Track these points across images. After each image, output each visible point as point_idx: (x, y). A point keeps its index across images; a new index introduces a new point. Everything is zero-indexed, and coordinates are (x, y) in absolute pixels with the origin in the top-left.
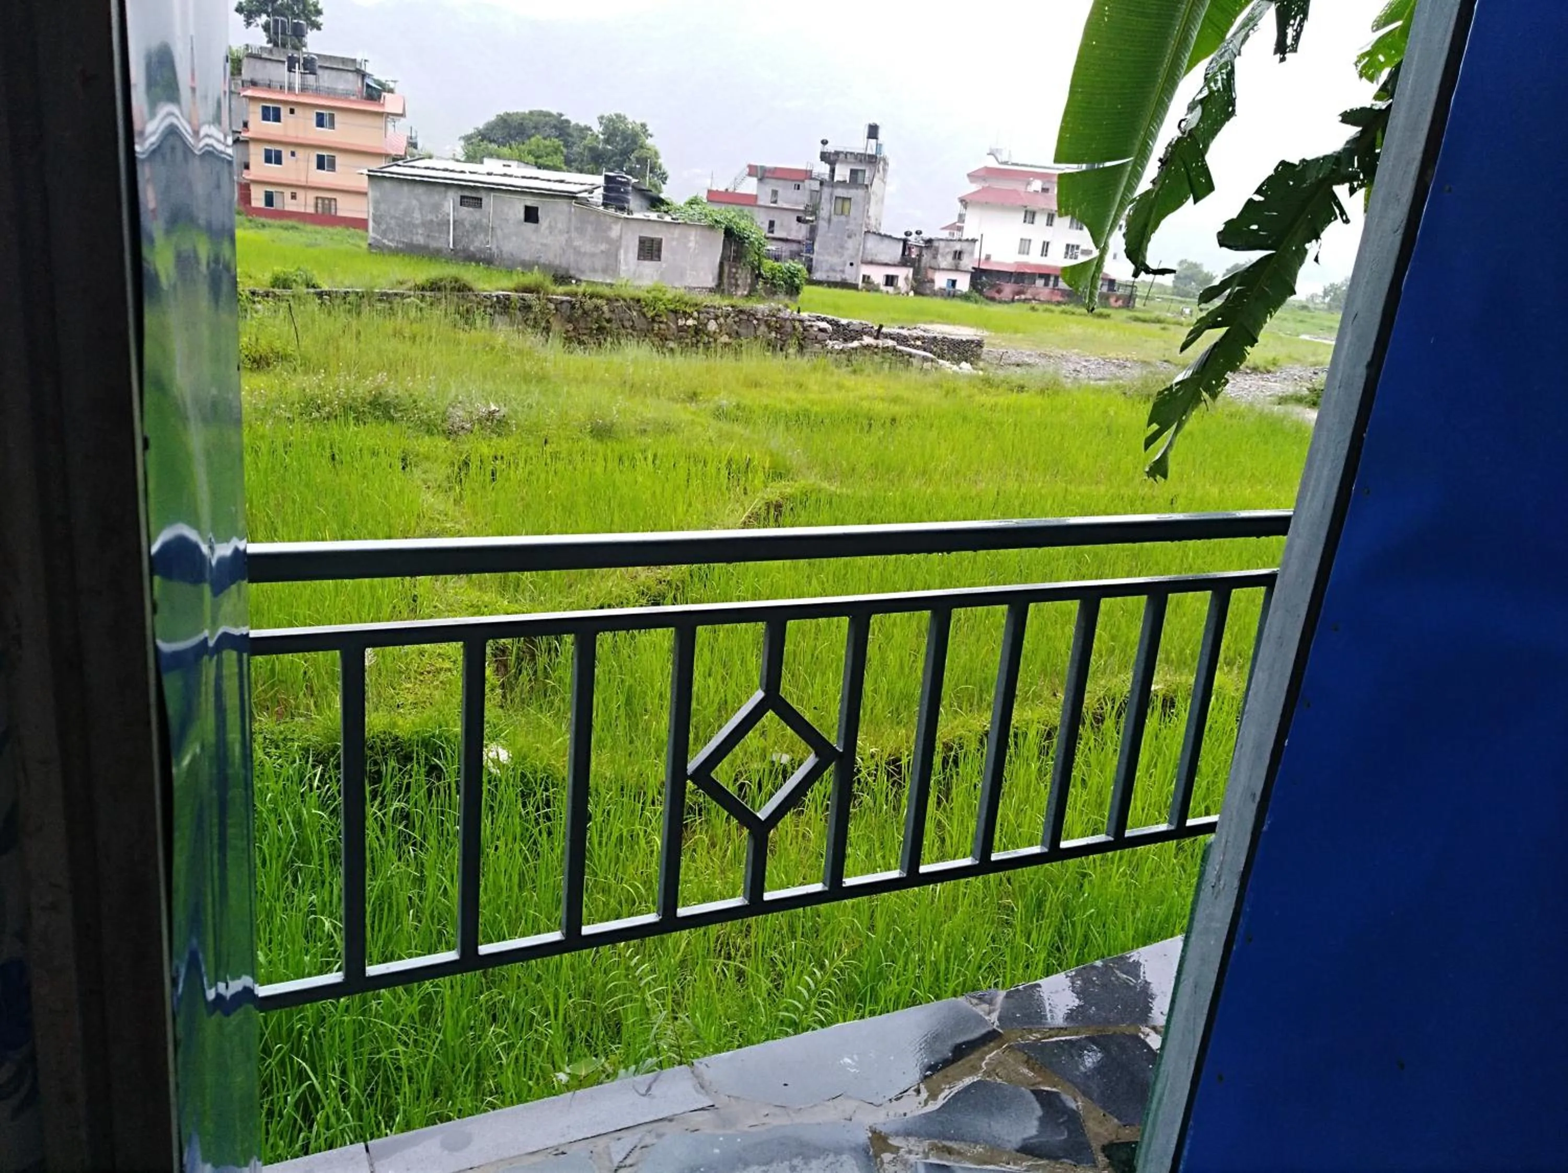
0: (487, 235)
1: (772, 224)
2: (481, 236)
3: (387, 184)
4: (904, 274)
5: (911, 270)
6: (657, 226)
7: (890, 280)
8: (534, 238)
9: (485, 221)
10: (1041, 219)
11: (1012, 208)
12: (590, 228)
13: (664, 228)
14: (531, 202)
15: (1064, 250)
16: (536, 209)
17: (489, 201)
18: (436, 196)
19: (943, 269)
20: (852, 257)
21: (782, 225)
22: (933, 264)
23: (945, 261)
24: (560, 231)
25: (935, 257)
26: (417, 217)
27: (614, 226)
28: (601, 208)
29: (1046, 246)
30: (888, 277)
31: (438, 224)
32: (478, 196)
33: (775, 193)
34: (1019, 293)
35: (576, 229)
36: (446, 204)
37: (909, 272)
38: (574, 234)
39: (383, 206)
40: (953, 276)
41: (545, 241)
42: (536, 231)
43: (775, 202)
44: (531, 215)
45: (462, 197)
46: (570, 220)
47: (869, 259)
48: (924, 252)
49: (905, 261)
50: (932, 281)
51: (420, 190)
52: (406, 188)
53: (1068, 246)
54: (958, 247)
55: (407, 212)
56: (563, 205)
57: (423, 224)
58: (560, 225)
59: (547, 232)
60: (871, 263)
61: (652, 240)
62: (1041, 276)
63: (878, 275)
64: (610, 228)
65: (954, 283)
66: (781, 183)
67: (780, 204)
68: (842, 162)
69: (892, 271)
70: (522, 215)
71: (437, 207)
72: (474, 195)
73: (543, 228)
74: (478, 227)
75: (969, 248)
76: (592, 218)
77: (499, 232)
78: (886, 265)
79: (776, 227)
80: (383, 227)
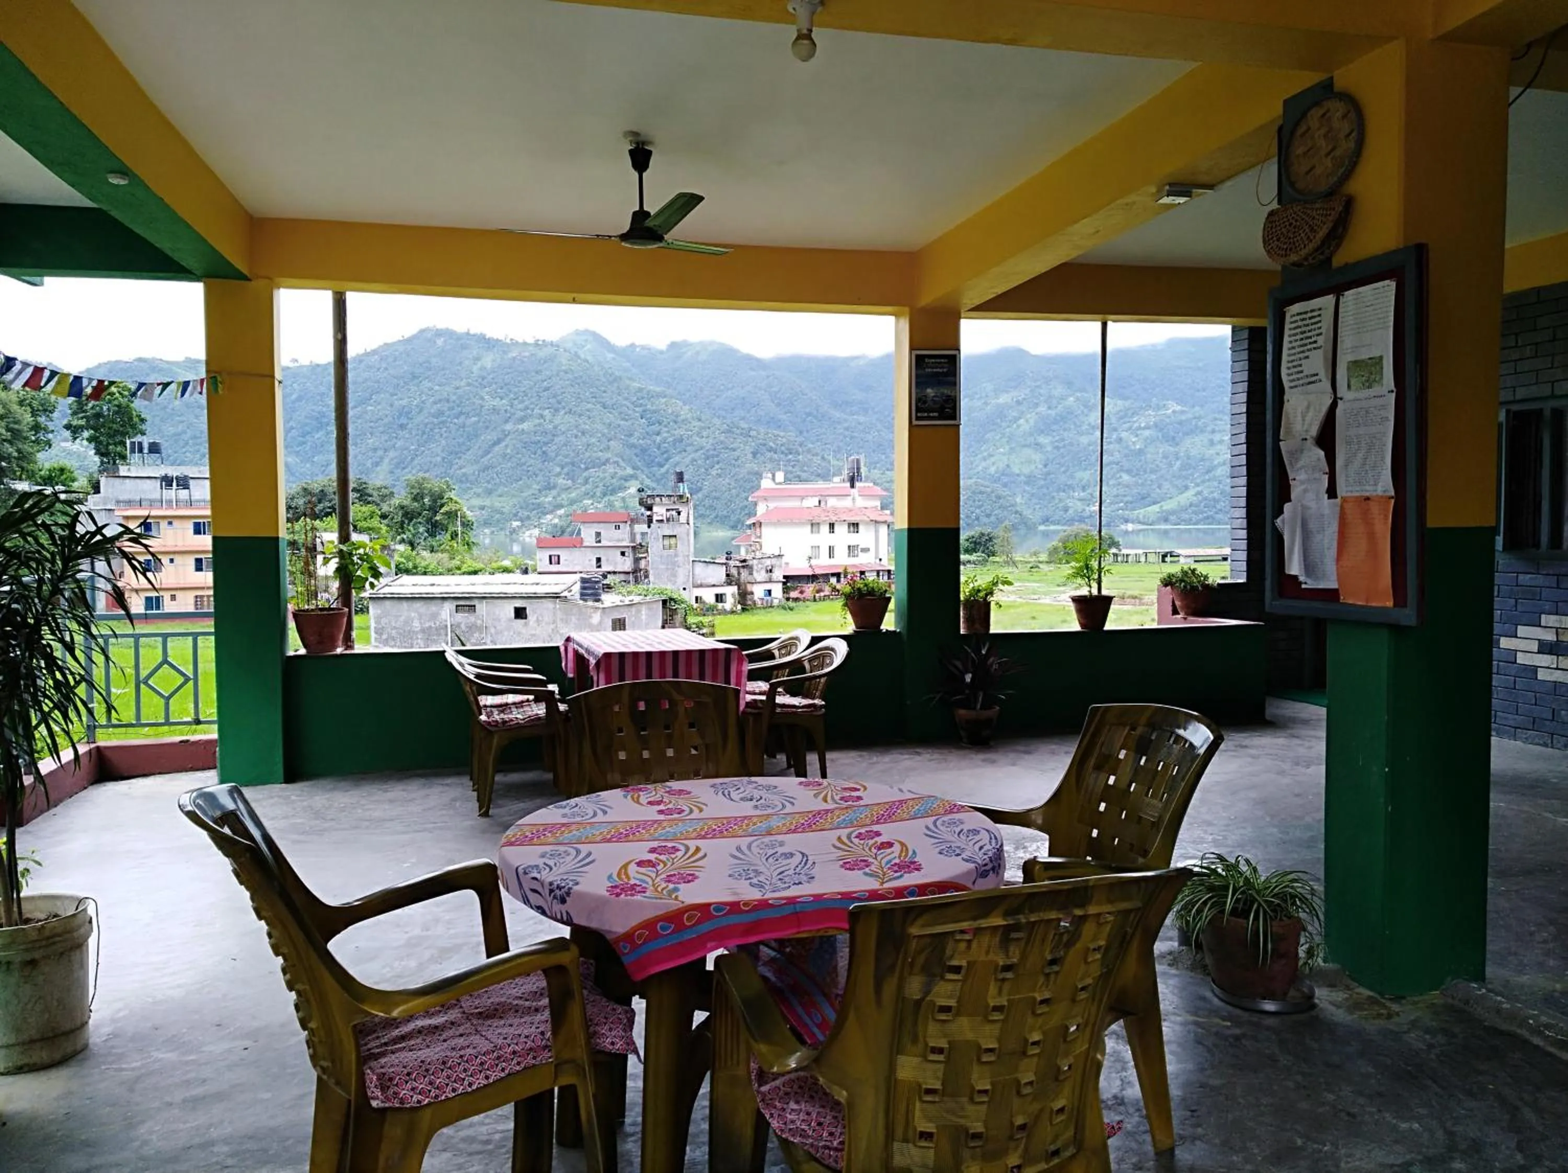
0: (481, 633)
1: (599, 560)
2: (476, 635)
3: (388, 603)
4: (730, 592)
5: (736, 587)
6: (622, 610)
7: (719, 598)
8: (524, 631)
9: (479, 622)
10: (825, 528)
11: (801, 524)
12: (573, 619)
13: (626, 609)
14: (519, 604)
15: (847, 551)
16: (525, 609)
17: (481, 607)
18: (433, 607)
19: (759, 583)
20: (684, 583)
21: (608, 560)
22: (750, 579)
23: (760, 575)
24: (547, 623)
25: (751, 574)
26: (416, 625)
27: (593, 615)
28: (581, 602)
29: (831, 550)
30: (717, 595)
31: (436, 629)
32: (472, 603)
33: (598, 534)
34: (818, 591)
35: (562, 620)
36: (443, 613)
37: (734, 589)
38: (560, 624)
39: (384, 621)
40: (768, 586)
41: (533, 632)
42: (526, 624)
43: (600, 542)
44: (520, 613)
45: (457, 606)
46: (554, 614)
47: (699, 582)
48: (742, 570)
49: (730, 580)
50: (752, 593)
51: (418, 605)
52: (405, 604)
53: (849, 547)
54: (768, 562)
55: (408, 622)
56: (549, 604)
57: (423, 631)
58: (546, 619)
59: (535, 625)
60: (701, 586)
61: (620, 620)
62: (833, 575)
63: (709, 596)
64: (591, 617)
65: (769, 592)
66: (602, 525)
67: (604, 543)
68: (659, 504)
69: (719, 590)
70: (513, 614)
71: (434, 616)
72: (468, 603)
73: (531, 623)
74: (472, 628)
75: (778, 563)
76: (575, 610)
77: (493, 630)
78: (714, 586)
79: (603, 563)
80: (384, 637)
